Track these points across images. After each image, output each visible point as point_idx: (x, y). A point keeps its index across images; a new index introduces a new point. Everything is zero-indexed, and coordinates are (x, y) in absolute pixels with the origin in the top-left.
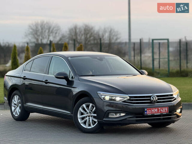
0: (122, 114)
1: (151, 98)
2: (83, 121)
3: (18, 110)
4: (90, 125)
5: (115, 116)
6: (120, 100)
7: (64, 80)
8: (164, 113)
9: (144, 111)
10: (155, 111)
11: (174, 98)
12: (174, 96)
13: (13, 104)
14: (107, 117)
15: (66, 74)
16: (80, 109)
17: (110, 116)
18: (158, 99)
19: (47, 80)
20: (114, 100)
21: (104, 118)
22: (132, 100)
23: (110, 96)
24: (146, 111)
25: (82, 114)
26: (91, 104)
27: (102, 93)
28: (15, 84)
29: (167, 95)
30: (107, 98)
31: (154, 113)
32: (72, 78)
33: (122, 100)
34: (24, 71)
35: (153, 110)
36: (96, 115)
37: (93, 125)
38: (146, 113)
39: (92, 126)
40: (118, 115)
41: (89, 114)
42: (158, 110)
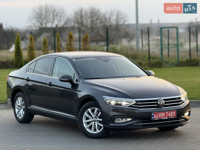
0: (129, 119)
1: (158, 102)
2: (89, 126)
3: (22, 112)
4: (95, 130)
5: (121, 121)
6: (126, 105)
7: (69, 83)
8: (172, 117)
9: (151, 116)
10: (162, 115)
11: (182, 101)
12: (182, 99)
13: (16, 106)
14: (113, 122)
15: (70, 77)
16: (86, 113)
17: (116, 121)
18: (166, 103)
19: (51, 83)
20: (120, 105)
21: (110, 123)
22: (139, 105)
23: (116, 101)
24: (153, 116)
25: (87, 118)
26: (96, 109)
27: (107, 98)
28: (19, 85)
29: (175, 99)
30: (113, 103)
31: (162, 117)
32: (77, 81)
33: (128, 105)
34: (27, 72)
35: (160, 114)
36: (101, 120)
37: (99, 129)
38: (153, 117)
39: (98, 131)
40: (124, 120)
41: (95, 119)
42: (166, 114)
